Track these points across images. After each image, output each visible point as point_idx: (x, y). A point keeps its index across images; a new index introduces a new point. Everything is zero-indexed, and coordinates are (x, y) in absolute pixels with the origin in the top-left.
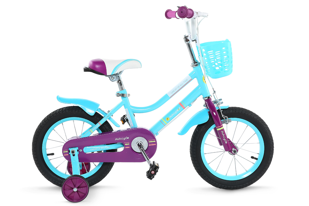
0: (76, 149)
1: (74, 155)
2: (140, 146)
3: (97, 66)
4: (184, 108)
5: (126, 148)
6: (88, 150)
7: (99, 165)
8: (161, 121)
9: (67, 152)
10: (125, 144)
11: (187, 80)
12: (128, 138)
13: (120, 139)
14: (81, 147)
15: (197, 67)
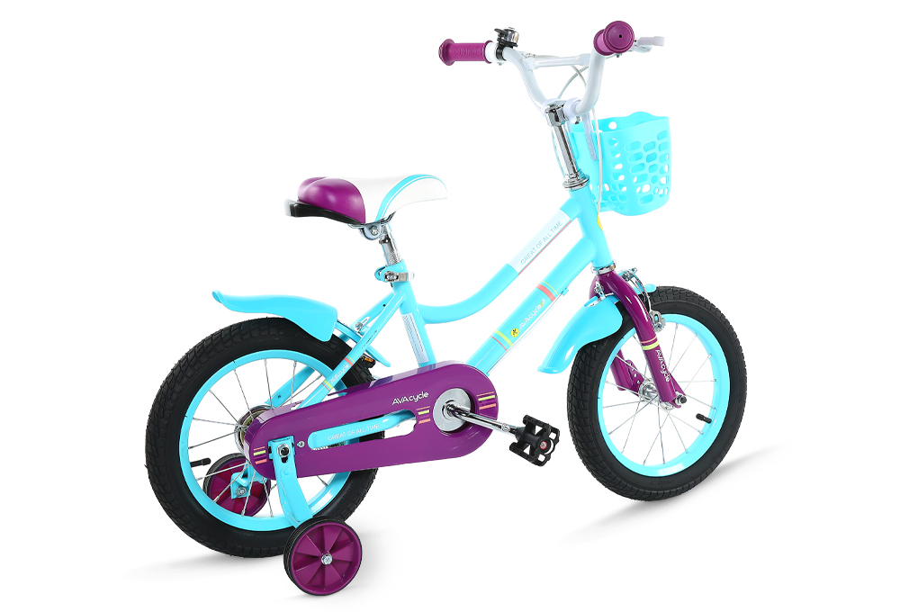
0: (288, 442)
1: (284, 460)
2: (455, 411)
3: (332, 198)
4: (553, 299)
5: (420, 422)
6: (320, 440)
7: (334, 480)
8: (495, 339)
9: (264, 452)
10: (420, 413)
11: (559, 224)
12: (426, 395)
13: (405, 399)
14: (302, 435)
15: (582, 190)
